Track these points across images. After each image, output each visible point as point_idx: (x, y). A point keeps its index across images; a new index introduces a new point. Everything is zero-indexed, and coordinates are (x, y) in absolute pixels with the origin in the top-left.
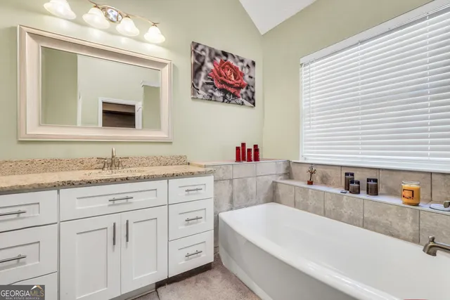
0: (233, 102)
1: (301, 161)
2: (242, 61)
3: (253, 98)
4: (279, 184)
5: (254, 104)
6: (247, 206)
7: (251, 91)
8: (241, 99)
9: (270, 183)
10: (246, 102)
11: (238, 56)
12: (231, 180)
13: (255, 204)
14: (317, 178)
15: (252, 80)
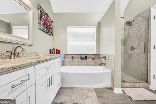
0: (49, 33)
1: (68, 54)
2: (50, 19)
3: (52, 33)
4: (65, 61)
7: (52, 31)
14: (73, 58)
15: (52, 27)
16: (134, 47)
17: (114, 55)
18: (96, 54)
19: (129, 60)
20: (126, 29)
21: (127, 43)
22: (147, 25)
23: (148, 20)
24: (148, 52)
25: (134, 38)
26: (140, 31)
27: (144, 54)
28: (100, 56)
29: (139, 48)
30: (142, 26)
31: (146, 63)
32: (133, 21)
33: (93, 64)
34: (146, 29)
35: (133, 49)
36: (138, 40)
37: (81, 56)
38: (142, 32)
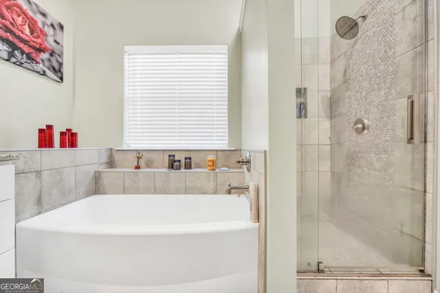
0: (28, 66)
1: (125, 148)
2: (44, 15)
3: (60, 71)
4: (102, 174)
5: (61, 79)
6: (62, 205)
7: (57, 61)
8: (41, 66)
9: (92, 173)
10: (49, 73)
11: (37, 5)
12: (39, 173)
13: (75, 200)
14: (142, 163)
15: (59, 47)
16: (366, 121)
17: (265, 151)
19: (350, 170)
20: (340, 56)
21: (342, 109)
24: (425, 138)
25: (365, 84)
26: (390, 53)
27: (410, 146)
28: (241, 155)
29: (386, 124)
30: (397, 29)
32: (364, 17)
34: (414, 38)
35: (364, 128)
36: (382, 92)
37: (172, 158)
38: (397, 55)
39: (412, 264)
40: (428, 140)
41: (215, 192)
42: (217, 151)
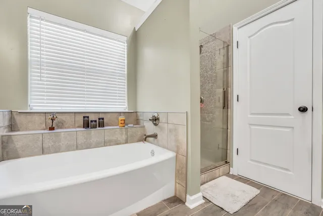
1: (29, 110)
16: (203, 97)
17: (187, 112)
18: (127, 111)
22: (225, 56)
23: (227, 47)
26: (214, 67)
28: (137, 116)
29: (212, 100)
30: (217, 57)
31: (225, 127)
32: (201, 46)
33: (124, 137)
34: (224, 64)
36: (210, 85)
37: (86, 119)
38: (217, 69)
39: (222, 161)
40: (229, 107)
41: (126, 142)
42: (120, 113)
